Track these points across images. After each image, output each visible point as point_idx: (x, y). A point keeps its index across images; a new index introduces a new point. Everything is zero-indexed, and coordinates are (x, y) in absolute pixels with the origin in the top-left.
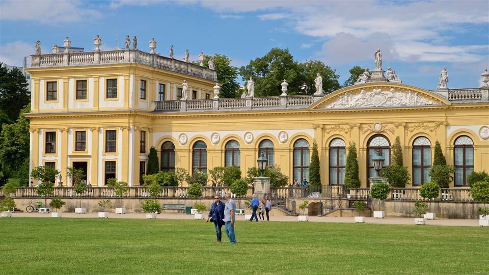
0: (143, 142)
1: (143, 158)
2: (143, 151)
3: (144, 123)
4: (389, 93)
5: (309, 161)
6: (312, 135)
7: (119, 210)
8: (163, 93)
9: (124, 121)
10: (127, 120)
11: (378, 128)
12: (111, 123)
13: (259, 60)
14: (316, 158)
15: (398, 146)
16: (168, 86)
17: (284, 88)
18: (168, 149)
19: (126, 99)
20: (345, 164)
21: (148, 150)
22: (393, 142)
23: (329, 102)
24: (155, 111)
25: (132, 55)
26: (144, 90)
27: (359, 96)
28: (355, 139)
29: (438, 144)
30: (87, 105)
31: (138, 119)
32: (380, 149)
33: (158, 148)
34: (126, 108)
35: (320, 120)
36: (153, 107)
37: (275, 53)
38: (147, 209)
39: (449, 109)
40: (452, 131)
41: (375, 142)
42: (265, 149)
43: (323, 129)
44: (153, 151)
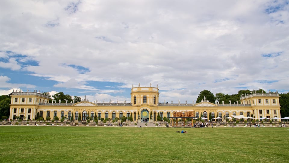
0: (36, 111)
1: (36, 114)
2: (36, 113)
3: (37, 107)
4: (87, 103)
5: (71, 115)
6: (72, 111)
7: (44, 125)
8: (40, 101)
9: (33, 107)
10: (34, 106)
11: (85, 109)
12: (30, 107)
13: (57, 94)
14: (73, 115)
15: (88, 113)
16: (41, 100)
17: (67, 102)
18: (41, 112)
19: (34, 102)
20: (78, 116)
21: (37, 113)
22: (87, 112)
23: (76, 104)
24: (39, 105)
25: (36, 94)
26: (37, 100)
27: (82, 104)
28: (80, 111)
29: (95, 113)
30: (25, 103)
31: (36, 107)
32: (85, 113)
33: (39, 112)
34: (34, 104)
35: (74, 108)
36: (39, 104)
37: (60, 93)
38: (47, 124)
39: (97, 107)
40: (98, 110)
41: (84, 112)
42: (62, 113)
43: (74, 109)
44: (38, 113)
